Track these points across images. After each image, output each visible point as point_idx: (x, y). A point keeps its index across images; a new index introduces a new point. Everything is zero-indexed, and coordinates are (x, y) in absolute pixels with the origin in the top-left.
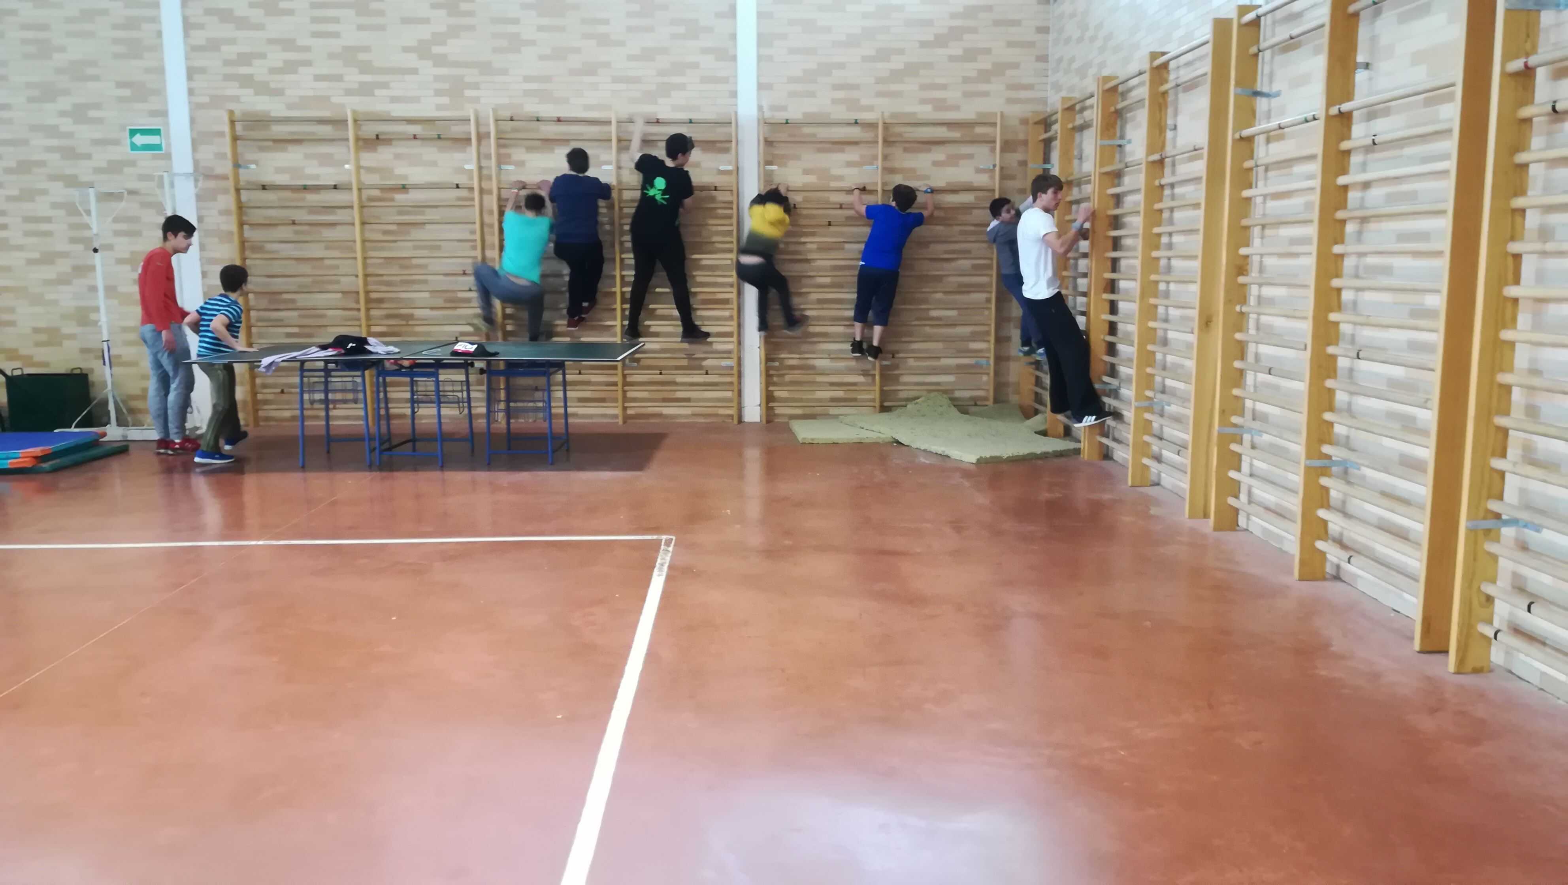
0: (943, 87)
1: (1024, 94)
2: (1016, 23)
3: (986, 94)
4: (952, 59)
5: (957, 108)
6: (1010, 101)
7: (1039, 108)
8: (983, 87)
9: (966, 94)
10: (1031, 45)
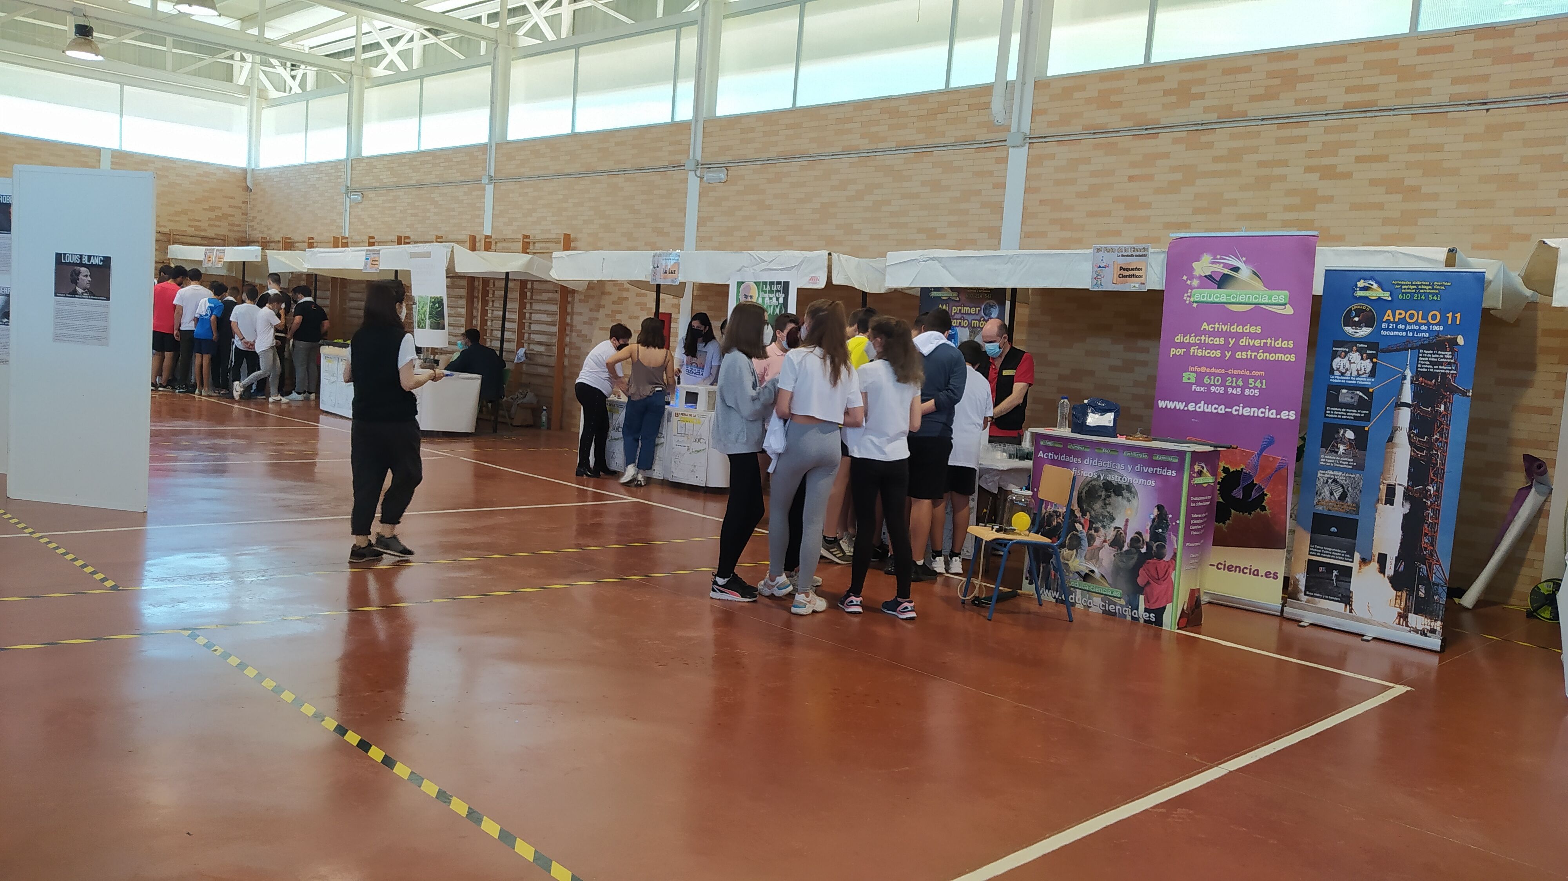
0: (200, 221)
1: (236, 228)
2: (234, 198)
3: (219, 226)
4: (205, 209)
5: (205, 230)
6: (230, 230)
7: (244, 235)
8: (217, 223)
9: (210, 225)
10: (240, 208)
